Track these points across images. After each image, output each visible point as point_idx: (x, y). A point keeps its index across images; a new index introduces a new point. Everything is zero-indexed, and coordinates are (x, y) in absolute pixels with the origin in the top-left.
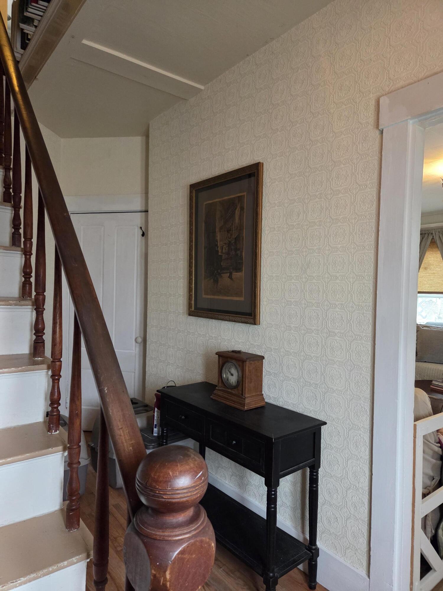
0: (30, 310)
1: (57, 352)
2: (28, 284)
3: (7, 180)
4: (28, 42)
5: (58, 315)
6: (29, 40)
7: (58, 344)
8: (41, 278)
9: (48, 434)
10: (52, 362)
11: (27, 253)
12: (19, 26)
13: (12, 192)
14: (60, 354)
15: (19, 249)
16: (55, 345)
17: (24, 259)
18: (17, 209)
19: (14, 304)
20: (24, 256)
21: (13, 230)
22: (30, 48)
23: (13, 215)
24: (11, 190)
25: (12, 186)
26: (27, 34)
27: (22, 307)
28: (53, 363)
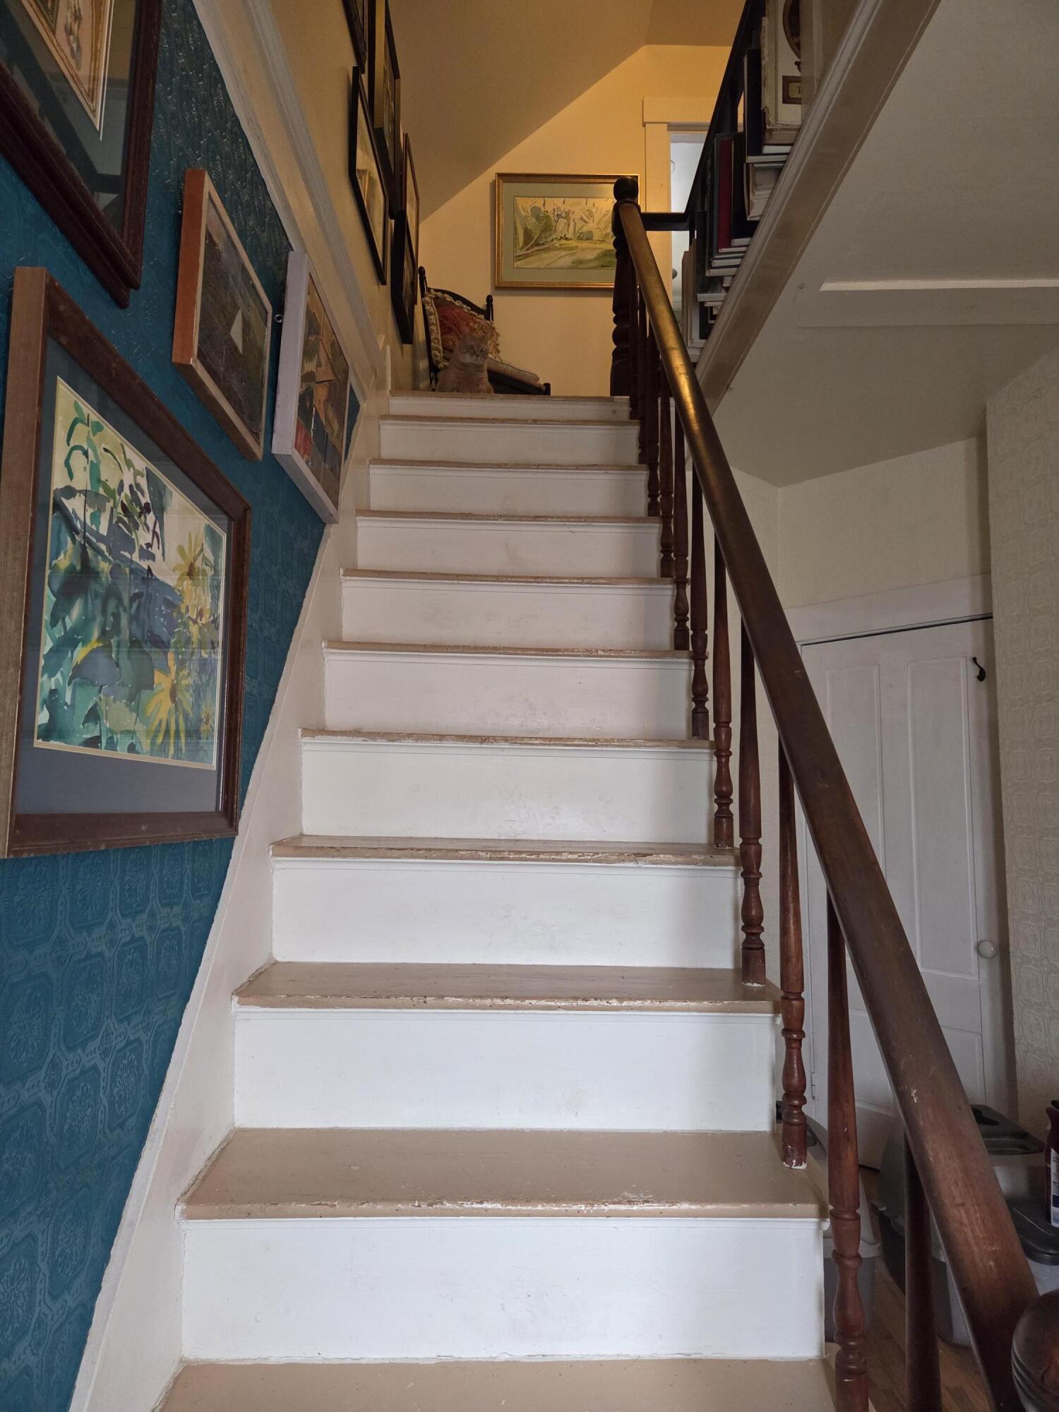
0: (731, 875)
1: (793, 978)
2: (724, 817)
3: (681, 605)
4: (712, 322)
5: (790, 893)
6: (714, 317)
7: (794, 960)
8: (751, 806)
9: (783, 1164)
10: (784, 998)
11: (721, 752)
12: (695, 298)
13: (689, 627)
14: (800, 982)
15: (706, 743)
16: (787, 961)
17: (715, 765)
18: (700, 662)
19: (701, 861)
20: (715, 758)
21: (694, 705)
22: (716, 333)
23: (693, 673)
24: (688, 624)
25: (689, 616)
26: (711, 308)
27: (716, 868)
28: (787, 1001)
